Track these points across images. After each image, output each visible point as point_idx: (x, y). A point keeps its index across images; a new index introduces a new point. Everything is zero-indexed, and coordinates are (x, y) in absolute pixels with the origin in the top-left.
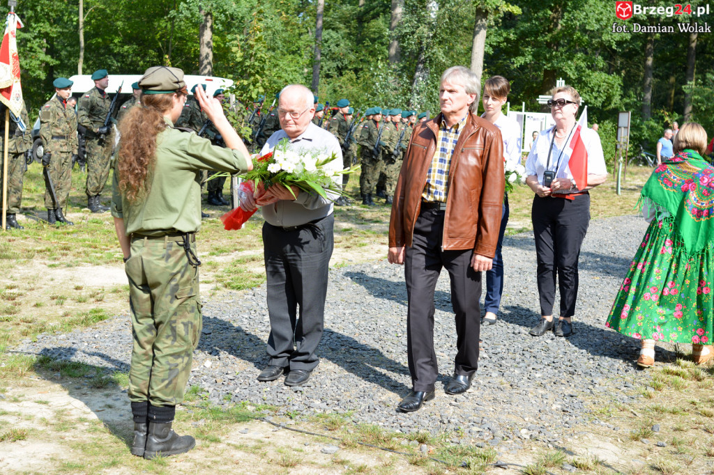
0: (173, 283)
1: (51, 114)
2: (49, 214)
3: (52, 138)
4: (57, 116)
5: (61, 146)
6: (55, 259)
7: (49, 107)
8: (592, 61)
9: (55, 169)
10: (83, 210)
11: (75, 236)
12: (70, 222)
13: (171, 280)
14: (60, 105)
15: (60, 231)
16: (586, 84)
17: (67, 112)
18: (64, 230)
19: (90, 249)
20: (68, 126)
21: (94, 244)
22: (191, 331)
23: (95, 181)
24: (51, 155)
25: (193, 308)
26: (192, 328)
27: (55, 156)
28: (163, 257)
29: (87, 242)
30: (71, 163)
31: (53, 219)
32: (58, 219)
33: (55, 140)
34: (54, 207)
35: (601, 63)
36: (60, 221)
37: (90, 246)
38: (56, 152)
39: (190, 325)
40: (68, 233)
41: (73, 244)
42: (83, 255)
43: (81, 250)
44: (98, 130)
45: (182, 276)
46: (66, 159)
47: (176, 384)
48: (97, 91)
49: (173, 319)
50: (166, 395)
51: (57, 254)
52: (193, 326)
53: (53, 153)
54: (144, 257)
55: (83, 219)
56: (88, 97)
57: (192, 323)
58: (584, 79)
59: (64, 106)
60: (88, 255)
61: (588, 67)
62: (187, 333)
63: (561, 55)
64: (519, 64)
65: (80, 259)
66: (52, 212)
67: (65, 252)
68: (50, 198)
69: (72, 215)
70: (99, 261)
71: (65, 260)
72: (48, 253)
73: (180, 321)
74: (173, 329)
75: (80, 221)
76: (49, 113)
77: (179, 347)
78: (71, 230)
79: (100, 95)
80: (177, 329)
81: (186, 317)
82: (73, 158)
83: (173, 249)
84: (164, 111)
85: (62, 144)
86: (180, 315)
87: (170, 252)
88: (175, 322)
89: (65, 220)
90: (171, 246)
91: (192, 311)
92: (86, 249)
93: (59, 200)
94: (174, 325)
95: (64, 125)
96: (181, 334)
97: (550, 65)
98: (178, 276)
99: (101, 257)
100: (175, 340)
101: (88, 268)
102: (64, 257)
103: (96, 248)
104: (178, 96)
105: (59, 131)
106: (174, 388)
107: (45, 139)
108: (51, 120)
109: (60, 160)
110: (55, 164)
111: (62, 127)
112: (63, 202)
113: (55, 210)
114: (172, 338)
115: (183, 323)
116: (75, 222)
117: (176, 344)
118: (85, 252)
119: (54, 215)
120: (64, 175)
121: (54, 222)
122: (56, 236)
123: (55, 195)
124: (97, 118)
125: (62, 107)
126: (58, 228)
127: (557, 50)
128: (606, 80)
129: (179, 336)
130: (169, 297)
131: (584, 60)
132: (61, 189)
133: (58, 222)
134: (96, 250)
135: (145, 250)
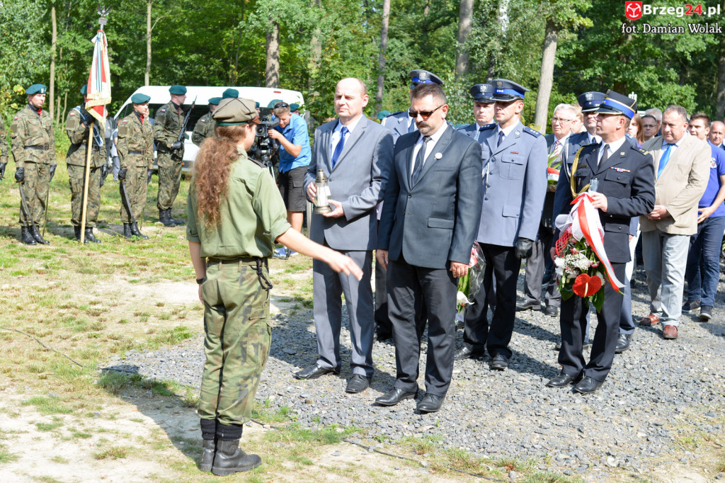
0: (247, 304)
1: (128, 130)
2: (125, 228)
3: (129, 153)
4: (134, 132)
5: (137, 161)
6: (135, 274)
7: (127, 123)
8: (664, 73)
9: (131, 184)
10: (156, 223)
11: (151, 250)
12: (145, 237)
13: (245, 301)
14: (137, 120)
15: (135, 245)
16: (657, 97)
17: (144, 127)
18: (140, 245)
19: (167, 265)
20: (144, 141)
21: (170, 259)
22: (260, 352)
23: (167, 195)
24: (127, 170)
25: (263, 330)
26: (261, 349)
27: (132, 170)
28: (237, 280)
29: (163, 257)
30: (147, 178)
31: (130, 234)
32: (133, 233)
33: (131, 154)
34: (129, 221)
35: (673, 74)
36: (137, 235)
37: (168, 262)
38: (132, 167)
39: (260, 346)
40: (144, 248)
41: (151, 259)
42: (161, 270)
43: (159, 265)
44: (172, 145)
45: (255, 299)
46: (142, 174)
47: (246, 404)
48: (172, 105)
49: (245, 340)
50: (235, 414)
51: (136, 269)
52: (263, 348)
53: (129, 167)
54: (219, 280)
55: (157, 233)
56: (164, 112)
57: (261, 345)
58: (655, 92)
59: (141, 122)
60: (166, 271)
61: (660, 80)
62: (257, 354)
63: (632, 67)
64: (588, 76)
65: (159, 275)
66: (128, 226)
67: (143, 267)
68: (126, 213)
69: (146, 229)
70: (177, 277)
71: (144, 275)
72: (128, 268)
73: (251, 342)
74: (244, 350)
75: (155, 235)
76: (126, 128)
77: (248, 367)
78: (147, 245)
79: (175, 110)
80: (247, 350)
81: (256, 338)
82: (149, 173)
83: (248, 272)
84: (237, 141)
85: (139, 159)
86: (251, 337)
87: (244, 275)
88: (246, 343)
89: (140, 235)
90: (245, 270)
91: (263, 333)
92: (163, 264)
93: (135, 214)
94: (244, 346)
95: (140, 141)
96: (251, 354)
97: (621, 77)
98: (252, 299)
99: (179, 273)
100: (244, 361)
101: (169, 284)
102: (143, 273)
103: (172, 263)
104: (250, 126)
105: (135, 146)
106: (244, 408)
107: (122, 154)
108: (128, 136)
109: (136, 175)
110: (131, 179)
111: (138, 142)
112: (139, 216)
113: (130, 224)
114: (242, 359)
115: (252, 344)
116: (150, 236)
117: (245, 364)
118: (163, 268)
119: (130, 229)
120: (140, 189)
121: (130, 236)
122: (133, 250)
123: (130, 209)
124: (171, 133)
125: (139, 122)
126: (133, 241)
127: (627, 63)
128: (679, 92)
129: (250, 356)
130: (242, 318)
131: (656, 72)
132: (136, 203)
133: (134, 236)
134: (174, 265)
135: (221, 272)
